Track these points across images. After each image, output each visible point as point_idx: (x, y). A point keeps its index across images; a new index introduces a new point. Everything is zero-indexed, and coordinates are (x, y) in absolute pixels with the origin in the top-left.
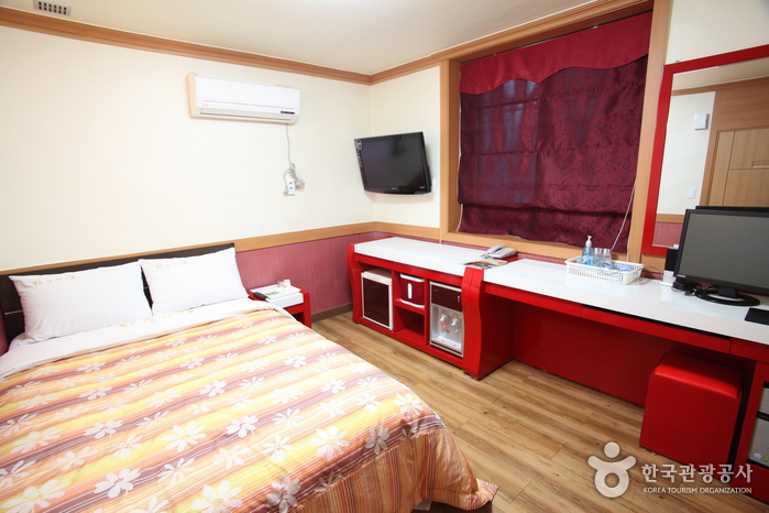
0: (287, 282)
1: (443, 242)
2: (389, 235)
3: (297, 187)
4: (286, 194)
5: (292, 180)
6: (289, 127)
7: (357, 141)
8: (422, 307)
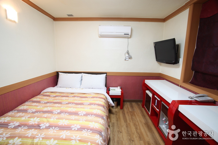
0: (119, 87)
1: (181, 86)
2: (163, 79)
3: (129, 58)
4: (125, 60)
5: (128, 55)
6: (129, 39)
7: (154, 43)
8: (158, 110)
